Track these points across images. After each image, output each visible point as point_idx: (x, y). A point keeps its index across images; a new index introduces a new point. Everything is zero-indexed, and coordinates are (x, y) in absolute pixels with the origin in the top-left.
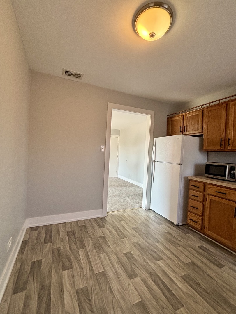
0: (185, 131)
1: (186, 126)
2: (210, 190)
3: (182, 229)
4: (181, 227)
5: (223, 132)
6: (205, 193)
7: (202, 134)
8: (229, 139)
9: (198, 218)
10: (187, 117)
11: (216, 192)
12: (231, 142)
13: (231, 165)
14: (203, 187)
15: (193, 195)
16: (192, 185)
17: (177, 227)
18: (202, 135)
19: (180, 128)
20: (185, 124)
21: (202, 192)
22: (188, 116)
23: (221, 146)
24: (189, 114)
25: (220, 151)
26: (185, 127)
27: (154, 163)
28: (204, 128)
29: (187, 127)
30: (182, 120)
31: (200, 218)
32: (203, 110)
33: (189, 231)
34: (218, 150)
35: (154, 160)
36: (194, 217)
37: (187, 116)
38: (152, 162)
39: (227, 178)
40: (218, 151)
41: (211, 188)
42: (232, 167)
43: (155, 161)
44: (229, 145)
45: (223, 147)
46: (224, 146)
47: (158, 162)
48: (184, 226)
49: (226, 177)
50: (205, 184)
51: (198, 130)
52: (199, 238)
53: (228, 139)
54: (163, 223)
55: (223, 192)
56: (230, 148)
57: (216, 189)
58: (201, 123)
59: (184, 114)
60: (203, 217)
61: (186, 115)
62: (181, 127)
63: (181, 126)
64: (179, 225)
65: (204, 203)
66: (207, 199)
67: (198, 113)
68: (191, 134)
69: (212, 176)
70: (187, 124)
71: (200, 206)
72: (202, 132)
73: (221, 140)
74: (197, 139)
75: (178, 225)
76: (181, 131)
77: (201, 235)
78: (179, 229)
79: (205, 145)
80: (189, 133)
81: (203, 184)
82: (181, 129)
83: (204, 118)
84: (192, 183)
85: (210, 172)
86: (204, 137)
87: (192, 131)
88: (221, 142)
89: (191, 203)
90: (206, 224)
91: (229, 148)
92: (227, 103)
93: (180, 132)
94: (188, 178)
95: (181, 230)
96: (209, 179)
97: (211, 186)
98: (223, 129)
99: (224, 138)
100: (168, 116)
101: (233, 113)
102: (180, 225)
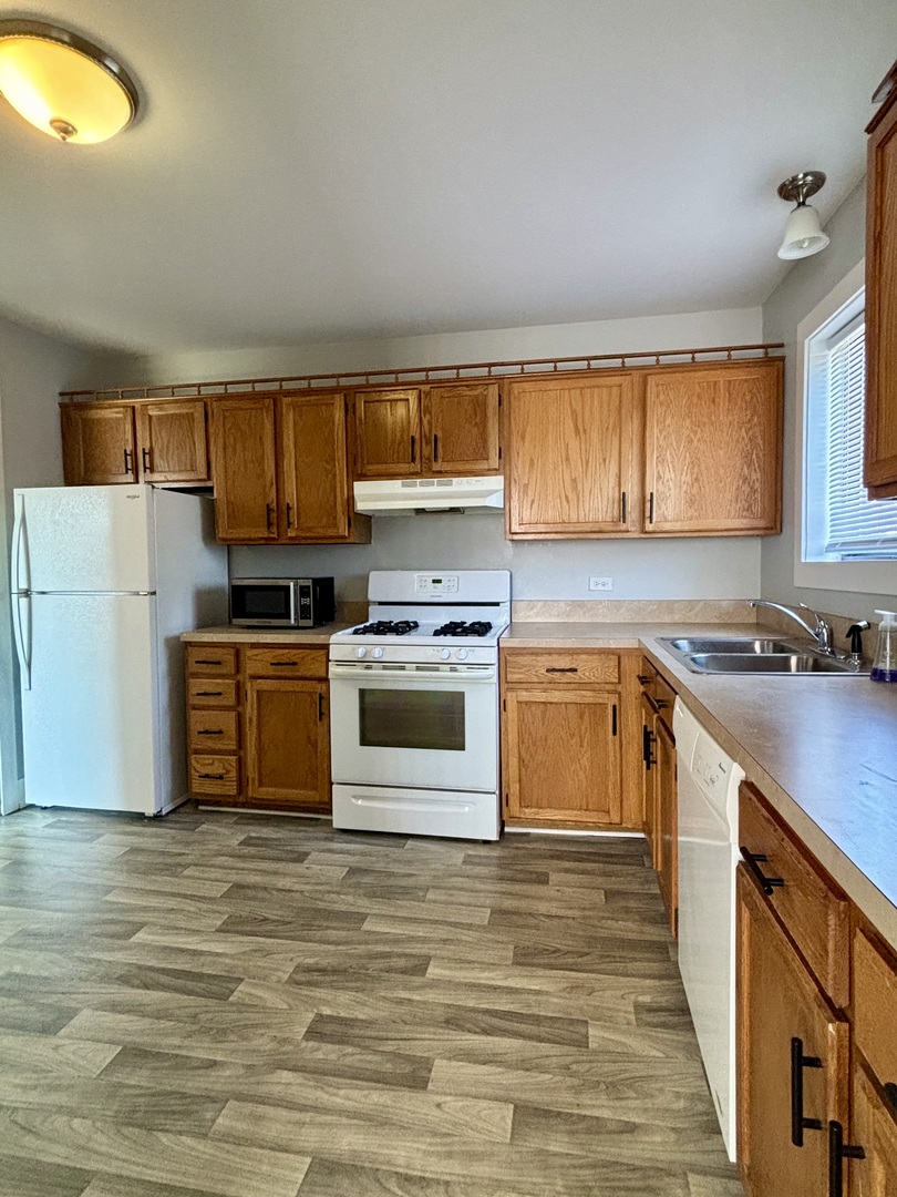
0: (145, 468)
1: (147, 451)
2: (255, 664)
3: (176, 822)
4: (171, 817)
5: (272, 484)
6: (240, 677)
7: (209, 484)
8: (289, 508)
9: (226, 765)
10: (150, 417)
11: (272, 664)
12: (294, 518)
13: (301, 582)
14: (231, 658)
15: (205, 694)
16: (197, 662)
17: (157, 823)
18: (210, 490)
19: (126, 455)
20: (143, 443)
21: (231, 675)
22: (153, 412)
23: (268, 528)
24: (159, 405)
25: (268, 541)
26: (144, 454)
27: (24, 601)
28: (213, 465)
29: (151, 453)
30: (129, 427)
31: (233, 758)
32: (205, 404)
33: (203, 818)
34: (262, 538)
35: (23, 586)
36: (212, 764)
37: (151, 413)
38: (14, 597)
39: (293, 621)
40: (263, 542)
41: (259, 658)
42: (302, 587)
43: (27, 593)
44: (289, 524)
45: (274, 529)
46: (278, 526)
47: (43, 593)
48: (181, 810)
49: (290, 618)
50: (237, 649)
51: (193, 469)
52: (236, 823)
53: (285, 508)
54: (100, 831)
55: (288, 661)
56: (293, 535)
57: (269, 655)
58: (203, 445)
59: (137, 402)
60: (242, 753)
61: (145, 406)
62: (128, 452)
63: (129, 448)
64: (164, 813)
65: (240, 709)
66: (249, 693)
67: (191, 411)
68: (168, 481)
69: (254, 622)
70: (151, 443)
71: (227, 721)
72: (209, 478)
73: (269, 510)
74: (194, 500)
75: (161, 816)
76: (129, 467)
77: (237, 813)
78: (168, 825)
79: (220, 521)
80: (163, 478)
81: (232, 651)
82: (129, 457)
83: (211, 431)
84: (195, 655)
85: (248, 610)
86: (215, 496)
87: (174, 472)
88: (268, 514)
89: (198, 720)
90: (252, 772)
91: (291, 533)
92: (274, 398)
93: (127, 469)
94: (182, 640)
95: (178, 826)
96: (246, 630)
97: (255, 651)
98: (270, 474)
99: (275, 504)
100: (61, 394)
101: (291, 433)
102: (169, 813)
